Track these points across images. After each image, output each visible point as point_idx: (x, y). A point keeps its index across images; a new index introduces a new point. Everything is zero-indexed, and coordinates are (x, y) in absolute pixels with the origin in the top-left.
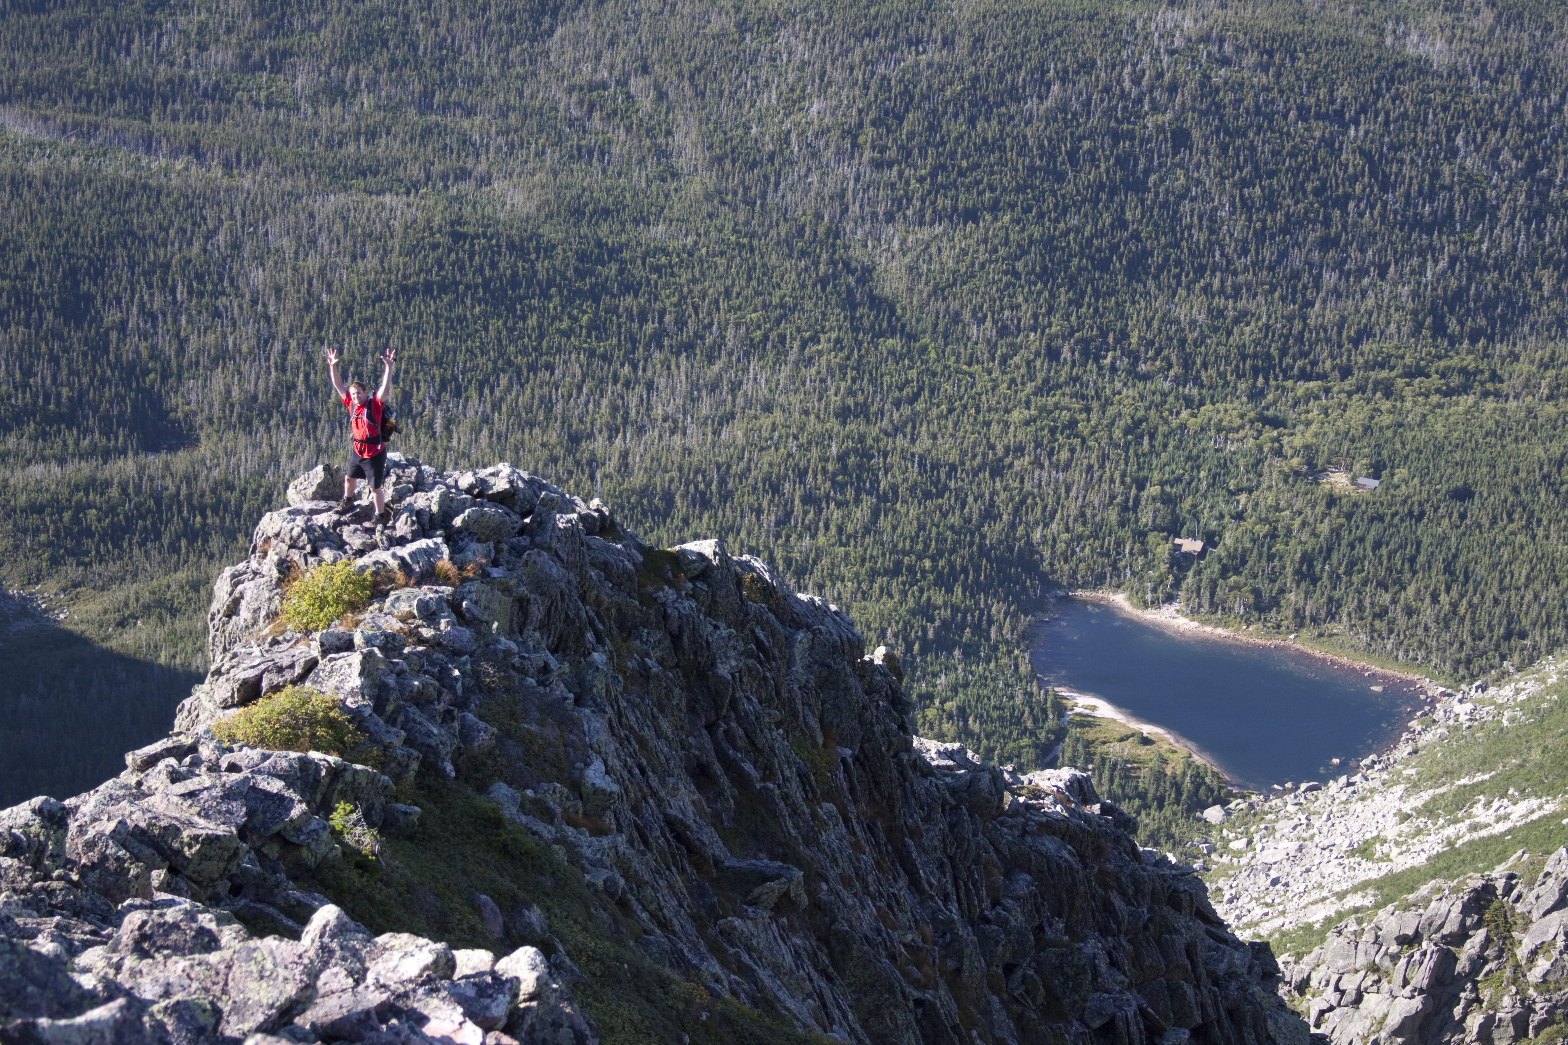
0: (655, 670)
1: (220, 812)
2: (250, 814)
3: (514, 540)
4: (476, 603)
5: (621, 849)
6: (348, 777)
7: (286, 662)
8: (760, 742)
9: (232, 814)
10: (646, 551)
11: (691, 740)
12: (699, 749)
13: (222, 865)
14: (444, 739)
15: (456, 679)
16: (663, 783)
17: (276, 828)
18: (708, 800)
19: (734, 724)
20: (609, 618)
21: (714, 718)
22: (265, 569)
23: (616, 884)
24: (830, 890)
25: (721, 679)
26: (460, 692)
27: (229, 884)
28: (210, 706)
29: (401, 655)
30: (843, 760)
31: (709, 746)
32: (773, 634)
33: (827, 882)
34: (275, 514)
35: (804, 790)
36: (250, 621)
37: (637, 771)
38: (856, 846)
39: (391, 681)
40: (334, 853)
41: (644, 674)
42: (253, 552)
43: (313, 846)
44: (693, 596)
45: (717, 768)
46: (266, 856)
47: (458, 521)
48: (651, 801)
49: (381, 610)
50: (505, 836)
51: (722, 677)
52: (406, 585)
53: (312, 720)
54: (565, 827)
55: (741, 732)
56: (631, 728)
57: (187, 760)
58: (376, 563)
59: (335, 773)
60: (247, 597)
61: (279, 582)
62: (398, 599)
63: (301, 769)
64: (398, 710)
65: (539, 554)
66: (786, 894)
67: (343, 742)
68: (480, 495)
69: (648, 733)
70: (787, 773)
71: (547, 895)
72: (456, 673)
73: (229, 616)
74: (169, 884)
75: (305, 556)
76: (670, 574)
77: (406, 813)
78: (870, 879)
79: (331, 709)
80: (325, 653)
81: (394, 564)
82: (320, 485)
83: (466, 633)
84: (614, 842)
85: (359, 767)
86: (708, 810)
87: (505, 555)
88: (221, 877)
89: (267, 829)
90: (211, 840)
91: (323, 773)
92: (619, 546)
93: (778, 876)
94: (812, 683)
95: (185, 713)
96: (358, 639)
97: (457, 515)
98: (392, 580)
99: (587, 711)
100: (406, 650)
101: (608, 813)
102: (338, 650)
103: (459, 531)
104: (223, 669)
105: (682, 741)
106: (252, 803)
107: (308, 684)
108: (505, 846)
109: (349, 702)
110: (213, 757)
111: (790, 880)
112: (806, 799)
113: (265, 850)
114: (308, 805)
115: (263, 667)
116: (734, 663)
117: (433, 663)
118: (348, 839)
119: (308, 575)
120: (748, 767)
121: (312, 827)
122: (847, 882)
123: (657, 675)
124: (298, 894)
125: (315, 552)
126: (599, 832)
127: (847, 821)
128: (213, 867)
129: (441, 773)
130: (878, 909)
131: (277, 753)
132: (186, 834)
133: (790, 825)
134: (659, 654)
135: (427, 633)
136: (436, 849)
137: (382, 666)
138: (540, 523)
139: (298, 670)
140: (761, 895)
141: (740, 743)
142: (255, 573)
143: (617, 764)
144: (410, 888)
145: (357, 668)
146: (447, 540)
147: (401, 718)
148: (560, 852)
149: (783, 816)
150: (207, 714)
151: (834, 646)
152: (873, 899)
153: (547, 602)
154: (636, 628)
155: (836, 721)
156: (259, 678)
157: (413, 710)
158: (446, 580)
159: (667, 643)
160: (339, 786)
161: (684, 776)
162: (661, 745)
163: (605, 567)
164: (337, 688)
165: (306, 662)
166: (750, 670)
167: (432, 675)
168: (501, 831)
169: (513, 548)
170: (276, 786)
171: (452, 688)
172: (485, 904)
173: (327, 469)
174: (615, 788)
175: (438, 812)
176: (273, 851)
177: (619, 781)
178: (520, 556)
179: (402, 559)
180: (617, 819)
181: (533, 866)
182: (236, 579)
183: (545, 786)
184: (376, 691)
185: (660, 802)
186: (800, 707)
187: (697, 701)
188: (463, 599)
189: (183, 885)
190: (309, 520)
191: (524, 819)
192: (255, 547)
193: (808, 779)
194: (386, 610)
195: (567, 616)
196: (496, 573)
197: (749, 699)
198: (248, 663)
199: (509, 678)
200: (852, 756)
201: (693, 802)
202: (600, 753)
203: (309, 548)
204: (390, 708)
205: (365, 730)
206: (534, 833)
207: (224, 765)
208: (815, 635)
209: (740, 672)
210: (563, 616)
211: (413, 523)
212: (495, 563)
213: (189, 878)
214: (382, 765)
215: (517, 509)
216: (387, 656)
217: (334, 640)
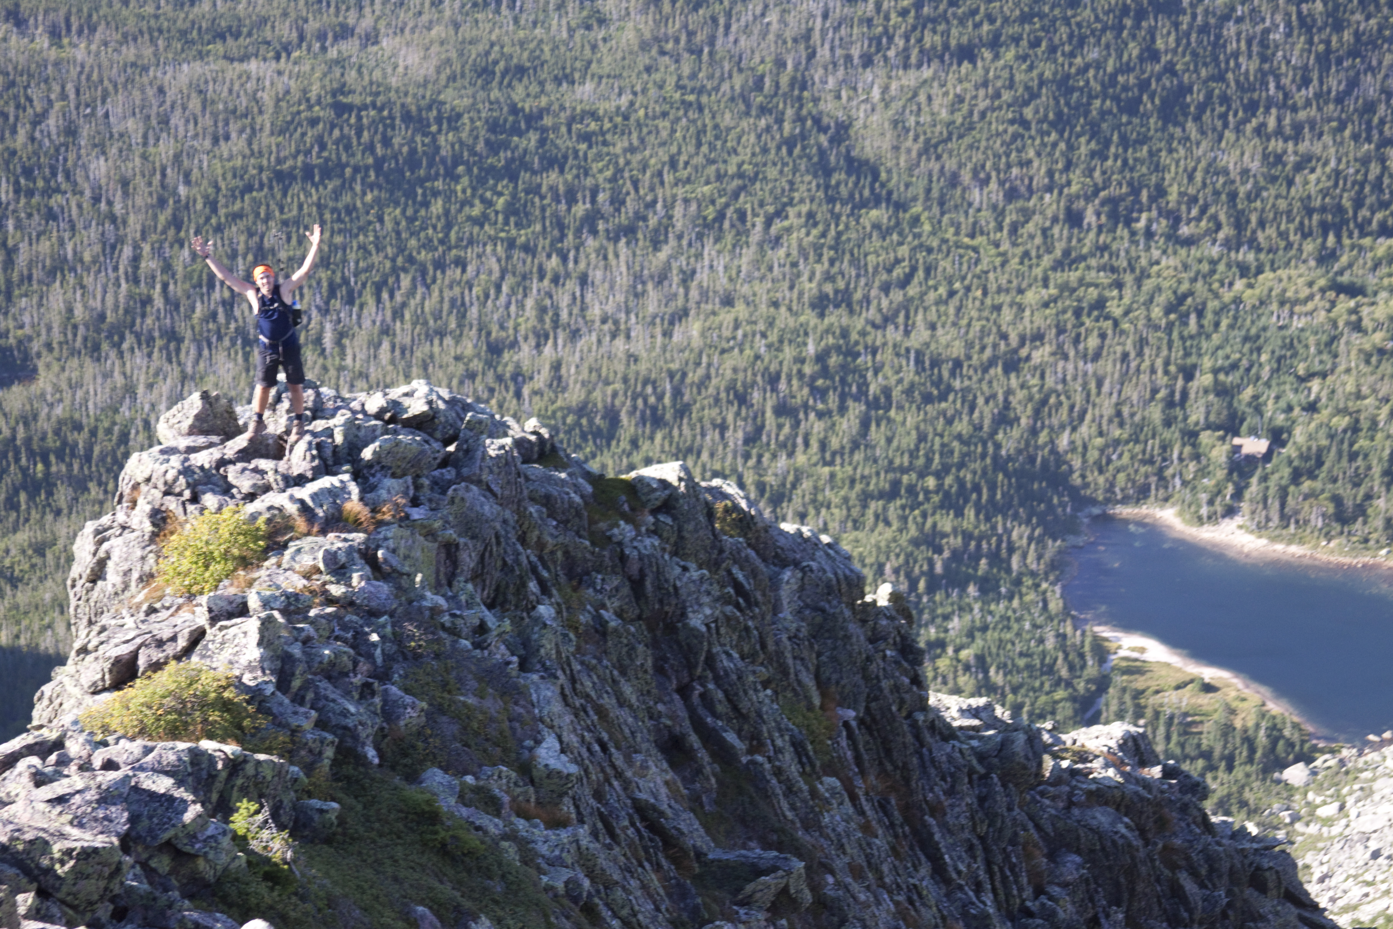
0: (613, 624)
1: (96, 819)
2: (133, 820)
3: (436, 473)
4: (394, 551)
5: (584, 843)
6: (250, 769)
7: (166, 634)
8: (744, 705)
9: (111, 821)
10: (597, 480)
11: (660, 707)
12: (670, 718)
13: (102, 884)
14: (364, 718)
15: (374, 645)
16: (629, 760)
17: (166, 836)
18: (684, 779)
19: (711, 686)
20: (555, 562)
21: (686, 680)
22: (134, 523)
23: (580, 886)
24: (838, 884)
25: (693, 632)
26: (379, 660)
27: (111, 907)
28: (77, 692)
29: (306, 619)
30: (846, 724)
31: (683, 713)
32: (754, 573)
33: (832, 873)
34: (145, 454)
35: (800, 762)
36: (120, 587)
37: (597, 748)
38: (866, 828)
39: (296, 650)
40: (237, 863)
41: (600, 629)
42: (120, 502)
43: (211, 856)
44: (655, 532)
45: (694, 740)
46: (154, 870)
47: (367, 454)
48: (616, 783)
49: (279, 566)
50: (443, 834)
51: (694, 629)
52: (308, 534)
53: (203, 703)
54: (514, 819)
55: (720, 695)
56: (587, 696)
57: (53, 758)
58: (270, 508)
59: (234, 765)
60: (115, 557)
61: (154, 537)
62: (299, 551)
63: (192, 763)
64: (306, 685)
65: (467, 489)
66: (785, 890)
67: (240, 727)
68: (393, 420)
69: (608, 701)
70: (779, 742)
71: (496, 902)
72: (375, 637)
73: (94, 581)
74: (38, 911)
75: (183, 504)
76: (626, 507)
77: (321, 811)
78: (885, 868)
79: (225, 688)
80: (213, 620)
81: (292, 509)
82: (197, 417)
83: (385, 588)
84: (575, 835)
85: (262, 757)
86: (685, 792)
87: (426, 493)
88: (102, 898)
89: (155, 838)
90: (88, 854)
91: (220, 766)
92: (563, 475)
93: (774, 869)
94: (804, 632)
95: (45, 702)
96: (253, 602)
97: (366, 445)
98: (291, 528)
99: (535, 677)
100: (312, 613)
101: (566, 800)
102: (230, 616)
103: (370, 465)
104: (90, 647)
105: (649, 709)
106: (135, 807)
107: (195, 658)
108: (444, 845)
109: (247, 679)
110: (84, 754)
111: (789, 873)
112: (803, 774)
113: (153, 864)
114: (203, 805)
115: (139, 641)
116: (708, 611)
117: (345, 627)
118: (255, 845)
119: (188, 526)
120: (731, 737)
121: (209, 832)
122: (856, 872)
123: (615, 630)
124: (195, 915)
125: (195, 499)
126: (556, 823)
127: (853, 798)
128: (92, 888)
129: (361, 760)
130: (897, 904)
131: (161, 744)
132: (57, 848)
133: (785, 805)
134: (617, 604)
135: (337, 590)
136: (360, 853)
137: (284, 633)
138: (467, 451)
139: (182, 643)
140: (754, 892)
141: (720, 708)
142: (124, 528)
143: (573, 739)
144: (331, 902)
145: (254, 636)
146: (356, 476)
147: (310, 696)
148: (510, 851)
149: (776, 795)
150: (73, 701)
151: (829, 586)
152: (890, 892)
153: (480, 547)
154: (588, 573)
155: (835, 677)
156: (134, 656)
157: (324, 685)
158: (356, 525)
159: (626, 590)
160: (239, 782)
161: (654, 751)
162: (624, 715)
163: (547, 501)
164: (231, 663)
165: (191, 633)
166: (728, 619)
167: (345, 641)
168: (438, 827)
169: (435, 483)
170: (163, 784)
171: (370, 657)
172: (423, 917)
173: (205, 396)
174: (573, 769)
175: (359, 807)
176: (163, 864)
177: (578, 761)
178: (444, 492)
179: (302, 502)
180: (577, 807)
181: (479, 868)
182: (101, 536)
183: (488, 770)
184: (279, 663)
185: (626, 785)
186: (790, 661)
187: (665, 659)
188: (378, 547)
189: (55, 910)
190: (187, 460)
191: (464, 811)
192: (121, 496)
193: (805, 749)
194: (285, 565)
195: (505, 563)
196: (417, 514)
197: (729, 655)
198: (120, 637)
199: (439, 641)
200: (856, 718)
201: (667, 783)
202: (552, 727)
203: (187, 494)
204: (296, 683)
205: (268, 712)
206: (478, 828)
207: (97, 762)
208: (804, 573)
209: (716, 621)
210: (499, 563)
211: (313, 458)
212: (415, 502)
213: (63, 902)
214: (289, 754)
215: (438, 435)
216: (289, 621)
217: (223, 604)
